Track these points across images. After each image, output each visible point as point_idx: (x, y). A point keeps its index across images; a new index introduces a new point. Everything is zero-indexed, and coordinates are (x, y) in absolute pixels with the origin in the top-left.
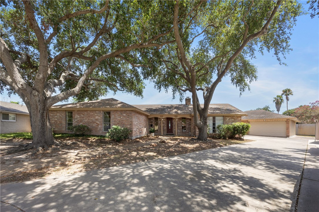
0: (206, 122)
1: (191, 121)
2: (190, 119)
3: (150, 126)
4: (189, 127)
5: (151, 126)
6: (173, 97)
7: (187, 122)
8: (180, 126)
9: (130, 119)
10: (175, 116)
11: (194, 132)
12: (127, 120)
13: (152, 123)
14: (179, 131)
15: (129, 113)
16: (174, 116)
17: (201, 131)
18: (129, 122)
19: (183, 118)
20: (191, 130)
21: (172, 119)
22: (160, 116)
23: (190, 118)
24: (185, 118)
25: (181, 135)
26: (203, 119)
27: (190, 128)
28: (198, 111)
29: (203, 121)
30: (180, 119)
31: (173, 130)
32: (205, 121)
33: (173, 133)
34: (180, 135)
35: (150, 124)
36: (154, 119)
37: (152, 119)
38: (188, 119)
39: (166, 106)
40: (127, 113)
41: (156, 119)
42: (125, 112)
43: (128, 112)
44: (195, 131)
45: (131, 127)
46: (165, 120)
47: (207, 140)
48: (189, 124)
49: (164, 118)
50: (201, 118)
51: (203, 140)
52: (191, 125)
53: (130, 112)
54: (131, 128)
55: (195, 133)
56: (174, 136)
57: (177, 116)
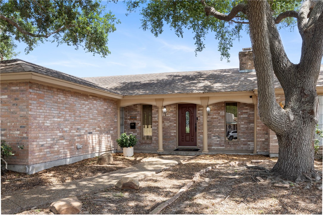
0: (312, 113)
1: (253, 110)
2: (252, 106)
3: (129, 127)
4: (247, 129)
5: (133, 126)
6: (196, 47)
7: (242, 113)
8: (218, 127)
9: (22, 110)
10: (202, 98)
11: (263, 142)
12: (13, 113)
13: (136, 119)
14: (215, 140)
15: (17, 90)
16: (197, 98)
17: (288, 145)
18: (19, 119)
19: (228, 104)
20: (253, 136)
21: (194, 106)
22: (156, 100)
23: (249, 101)
24: (235, 104)
25: (223, 150)
26: (299, 100)
27: (251, 132)
28: (276, 72)
29: (296, 107)
30: (218, 106)
31: (198, 138)
32: (307, 107)
33: (198, 144)
34: (217, 150)
35: (129, 122)
36: (139, 109)
37: (136, 110)
38: (245, 104)
39: (180, 75)
40: (12, 91)
41: (147, 108)
42: (6, 89)
43: (14, 88)
44: (268, 140)
45: (25, 135)
46: (172, 112)
47: (313, 177)
48: (248, 118)
49: (170, 105)
50: (288, 96)
51: (299, 179)
52: (253, 122)
53: (22, 88)
54: (24, 138)
55: (268, 145)
56: (198, 153)
57: (208, 98)
